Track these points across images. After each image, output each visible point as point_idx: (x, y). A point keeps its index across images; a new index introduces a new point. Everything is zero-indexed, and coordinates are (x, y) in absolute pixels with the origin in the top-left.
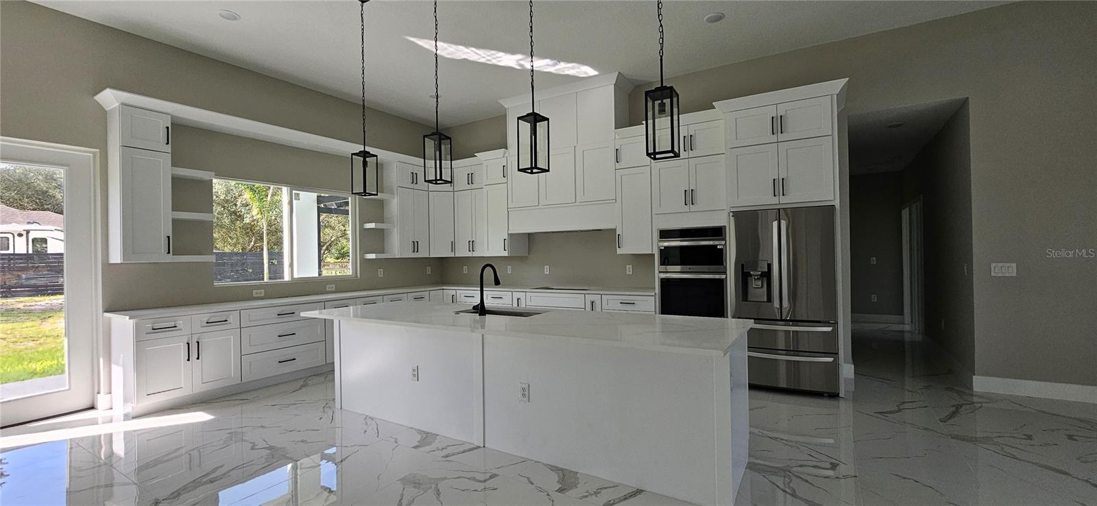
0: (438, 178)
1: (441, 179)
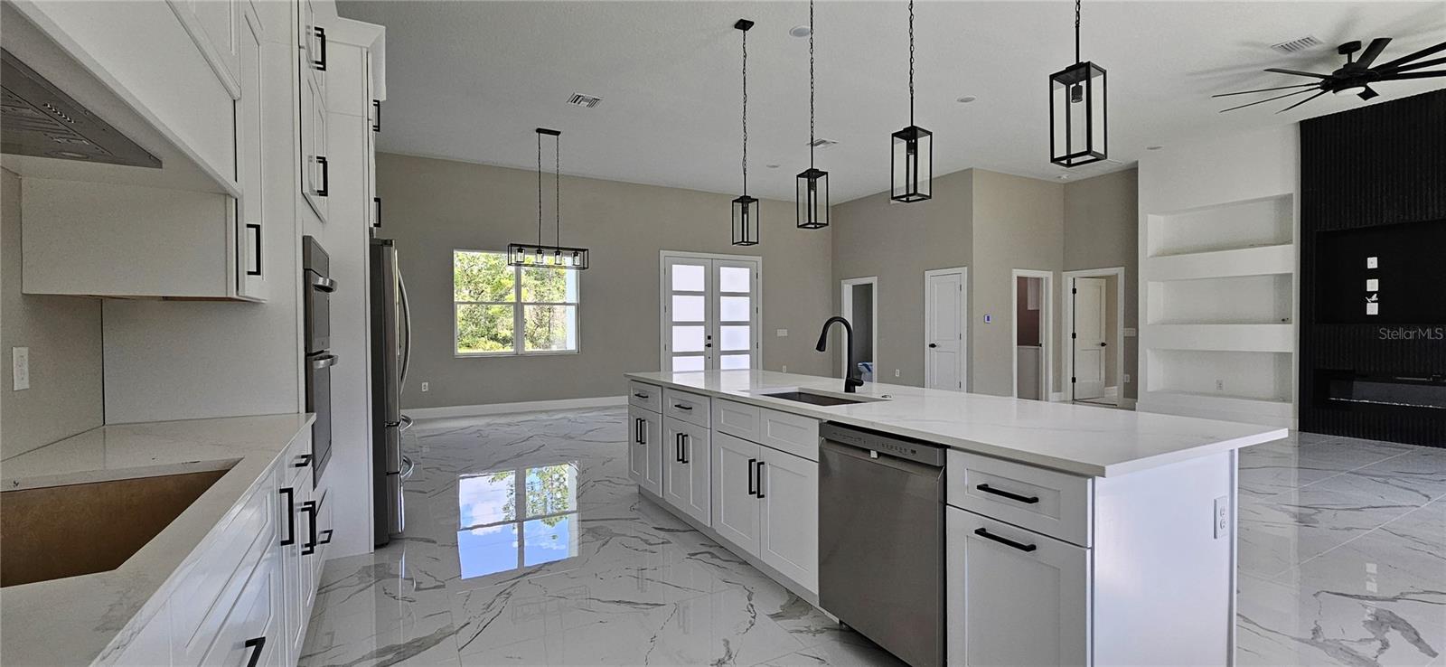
0: (911, 191)
1: (915, 193)
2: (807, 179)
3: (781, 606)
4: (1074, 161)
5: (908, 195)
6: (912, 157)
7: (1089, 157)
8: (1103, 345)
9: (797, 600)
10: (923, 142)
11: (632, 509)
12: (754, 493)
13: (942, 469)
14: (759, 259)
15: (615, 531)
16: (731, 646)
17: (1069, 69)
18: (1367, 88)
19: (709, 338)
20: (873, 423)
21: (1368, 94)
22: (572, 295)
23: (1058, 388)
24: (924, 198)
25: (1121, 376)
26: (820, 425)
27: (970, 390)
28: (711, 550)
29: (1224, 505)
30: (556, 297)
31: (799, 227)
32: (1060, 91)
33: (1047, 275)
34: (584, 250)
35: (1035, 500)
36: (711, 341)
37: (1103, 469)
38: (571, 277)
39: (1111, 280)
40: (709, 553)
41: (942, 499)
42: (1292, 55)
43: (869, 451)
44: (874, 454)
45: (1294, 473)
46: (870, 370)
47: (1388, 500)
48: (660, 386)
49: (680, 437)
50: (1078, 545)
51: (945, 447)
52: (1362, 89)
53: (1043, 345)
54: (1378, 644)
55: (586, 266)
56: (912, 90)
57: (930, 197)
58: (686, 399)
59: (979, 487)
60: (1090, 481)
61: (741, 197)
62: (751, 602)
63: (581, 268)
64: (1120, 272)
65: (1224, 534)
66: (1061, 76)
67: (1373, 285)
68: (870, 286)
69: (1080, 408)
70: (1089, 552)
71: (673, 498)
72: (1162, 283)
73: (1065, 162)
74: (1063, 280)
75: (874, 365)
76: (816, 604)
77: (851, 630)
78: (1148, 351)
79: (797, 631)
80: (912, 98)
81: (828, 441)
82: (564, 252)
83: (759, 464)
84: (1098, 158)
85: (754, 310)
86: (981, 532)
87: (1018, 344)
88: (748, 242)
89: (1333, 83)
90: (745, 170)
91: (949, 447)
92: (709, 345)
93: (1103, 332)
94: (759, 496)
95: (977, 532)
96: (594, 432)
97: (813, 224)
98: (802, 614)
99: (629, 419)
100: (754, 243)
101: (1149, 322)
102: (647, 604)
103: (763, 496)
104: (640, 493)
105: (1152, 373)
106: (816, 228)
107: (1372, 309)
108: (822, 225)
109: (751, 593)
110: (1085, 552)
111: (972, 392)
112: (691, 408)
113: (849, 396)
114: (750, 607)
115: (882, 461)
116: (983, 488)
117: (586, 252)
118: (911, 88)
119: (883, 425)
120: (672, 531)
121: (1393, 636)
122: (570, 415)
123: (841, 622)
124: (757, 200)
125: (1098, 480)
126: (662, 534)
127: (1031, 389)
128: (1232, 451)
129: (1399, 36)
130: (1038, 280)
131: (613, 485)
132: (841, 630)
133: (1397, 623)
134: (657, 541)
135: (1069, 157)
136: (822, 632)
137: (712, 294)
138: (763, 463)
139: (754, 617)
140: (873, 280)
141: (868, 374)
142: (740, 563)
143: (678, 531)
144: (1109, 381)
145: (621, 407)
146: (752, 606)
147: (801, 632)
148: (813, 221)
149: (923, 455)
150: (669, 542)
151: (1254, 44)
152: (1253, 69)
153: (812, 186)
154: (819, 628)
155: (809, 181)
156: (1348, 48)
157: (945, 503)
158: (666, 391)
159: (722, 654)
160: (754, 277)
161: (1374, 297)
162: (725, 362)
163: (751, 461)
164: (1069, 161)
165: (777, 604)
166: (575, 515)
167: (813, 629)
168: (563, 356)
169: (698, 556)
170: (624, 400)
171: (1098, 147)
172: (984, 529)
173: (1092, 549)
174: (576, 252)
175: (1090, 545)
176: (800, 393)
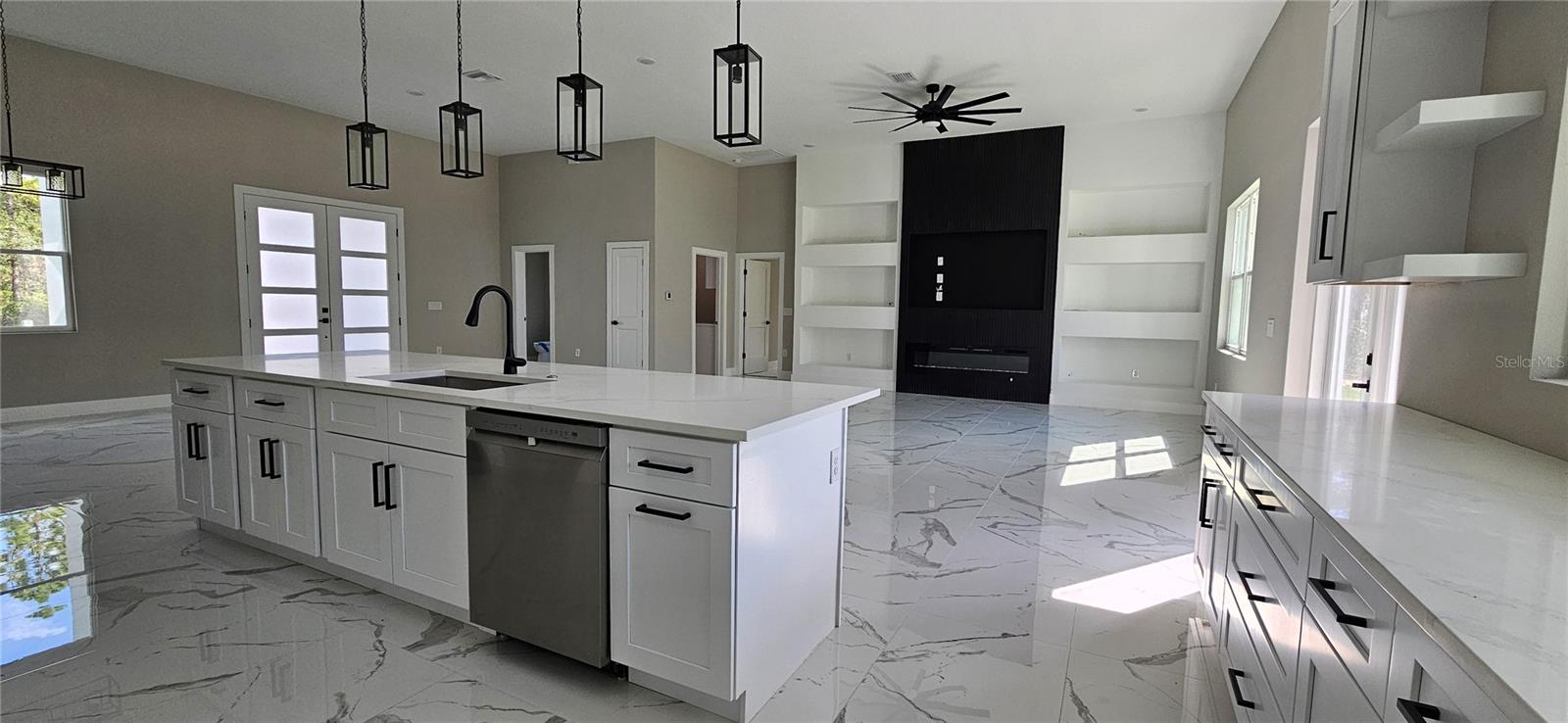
0: (580, 149)
1: (584, 150)
2: (453, 114)
3: (422, 633)
4: (735, 141)
5: (576, 152)
6: (580, 109)
7: (746, 140)
8: (768, 323)
9: (444, 621)
10: (592, 95)
11: (185, 553)
12: (382, 504)
13: (604, 450)
14: (400, 211)
15: (146, 589)
16: (347, 700)
17: (731, 48)
18: (942, 124)
19: (325, 310)
20: (530, 406)
21: (942, 129)
22: (55, 239)
23: (731, 365)
24: (594, 158)
25: (780, 352)
26: (467, 412)
27: (652, 367)
28: (320, 586)
29: (837, 455)
30: (27, 241)
31: (443, 173)
32: (724, 69)
33: (722, 255)
34: (73, 168)
35: (690, 470)
36: (329, 315)
37: (745, 433)
38: (52, 210)
39: (774, 263)
40: (318, 590)
41: (605, 482)
42: (899, 85)
43: (526, 439)
44: (532, 442)
45: (892, 424)
46: (548, 350)
47: (942, 439)
48: (232, 376)
49: (266, 444)
50: (726, 506)
51: (607, 426)
52: (938, 124)
53: (719, 323)
54: (927, 544)
55: (79, 193)
56: (580, 33)
57: (601, 158)
58: (278, 393)
59: (640, 464)
60: (735, 446)
61: (360, 124)
62: (381, 638)
63: (71, 197)
64: (781, 256)
65: (836, 479)
66: (725, 53)
67: (940, 278)
68: (546, 255)
69: (747, 379)
70: (734, 511)
71: (257, 526)
72: (811, 269)
73: (727, 141)
74: (737, 260)
75: (552, 343)
76: (467, 619)
77: (510, 639)
78: (801, 329)
79: (442, 657)
80: (580, 41)
81: (478, 431)
82: (25, 166)
83: (387, 468)
84: (755, 142)
85: (393, 276)
86: (642, 508)
87: (697, 322)
88: (372, 184)
89: (924, 115)
90: (365, 88)
91: (611, 426)
92: (325, 321)
93: (768, 314)
94: (389, 507)
95: (638, 509)
96: (109, 451)
97: (462, 171)
98: (450, 636)
99: (175, 428)
100: (383, 187)
101: (802, 303)
102: (206, 680)
103: (395, 506)
104: (200, 529)
105: (805, 348)
106: (467, 177)
107: (939, 297)
108: (475, 175)
109: (380, 627)
110: (731, 512)
111: (653, 370)
112: (283, 404)
113: (510, 378)
114: (378, 644)
115: (542, 448)
116: (644, 464)
117: (77, 173)
118: (579, 29)
119: (544, 408)
120: (259, 571)
121: (936, 537)
122: (60, 429)
123: (498, 634)
124: (385, 131)
125: (742, 443)
126: (241, 579)
127: (708, 365)
128: (844, 409)
129: (960, 87)
130: (715, 259)
131: (149, 524)
132: (498, 641)
133: (938, 526)
134: (228, 589)
135: (731, 136)
136: (476, 650)
137: (328, 254)
138: (393, 466)
139: (383, 656)
140: (550, 249)
141: (545, 354)
142: (366, 594)
143: (268, 570)
144: (772, 357)
145: (163, 410)
146: (380, 642)
147: (448, 656)
148: (463, 167)
149: (584, 437)
150: (253, 588)
151: (875, 68)
152: (874, 91)
153: (460, 124)
154: (470, 647)
155: (456, 117)
156: (932, 88)
157: (608, 484)
158: (239, 383)
159: (333, 711)
160: (392, 235)
161: (941, 288)
162: (351, 342)
163: (375, 466)
164: (730, 141)
165: (415, 631)
166: (85, 577)
167: (462, 650)
168: (45, 337)
169: (301, 597)
170: (165, 400)
171: (754, 131)
172: (644, 505)
173: (737, 508)
174: (54, 170)
175: (734, 505)
176: (447, 377)
